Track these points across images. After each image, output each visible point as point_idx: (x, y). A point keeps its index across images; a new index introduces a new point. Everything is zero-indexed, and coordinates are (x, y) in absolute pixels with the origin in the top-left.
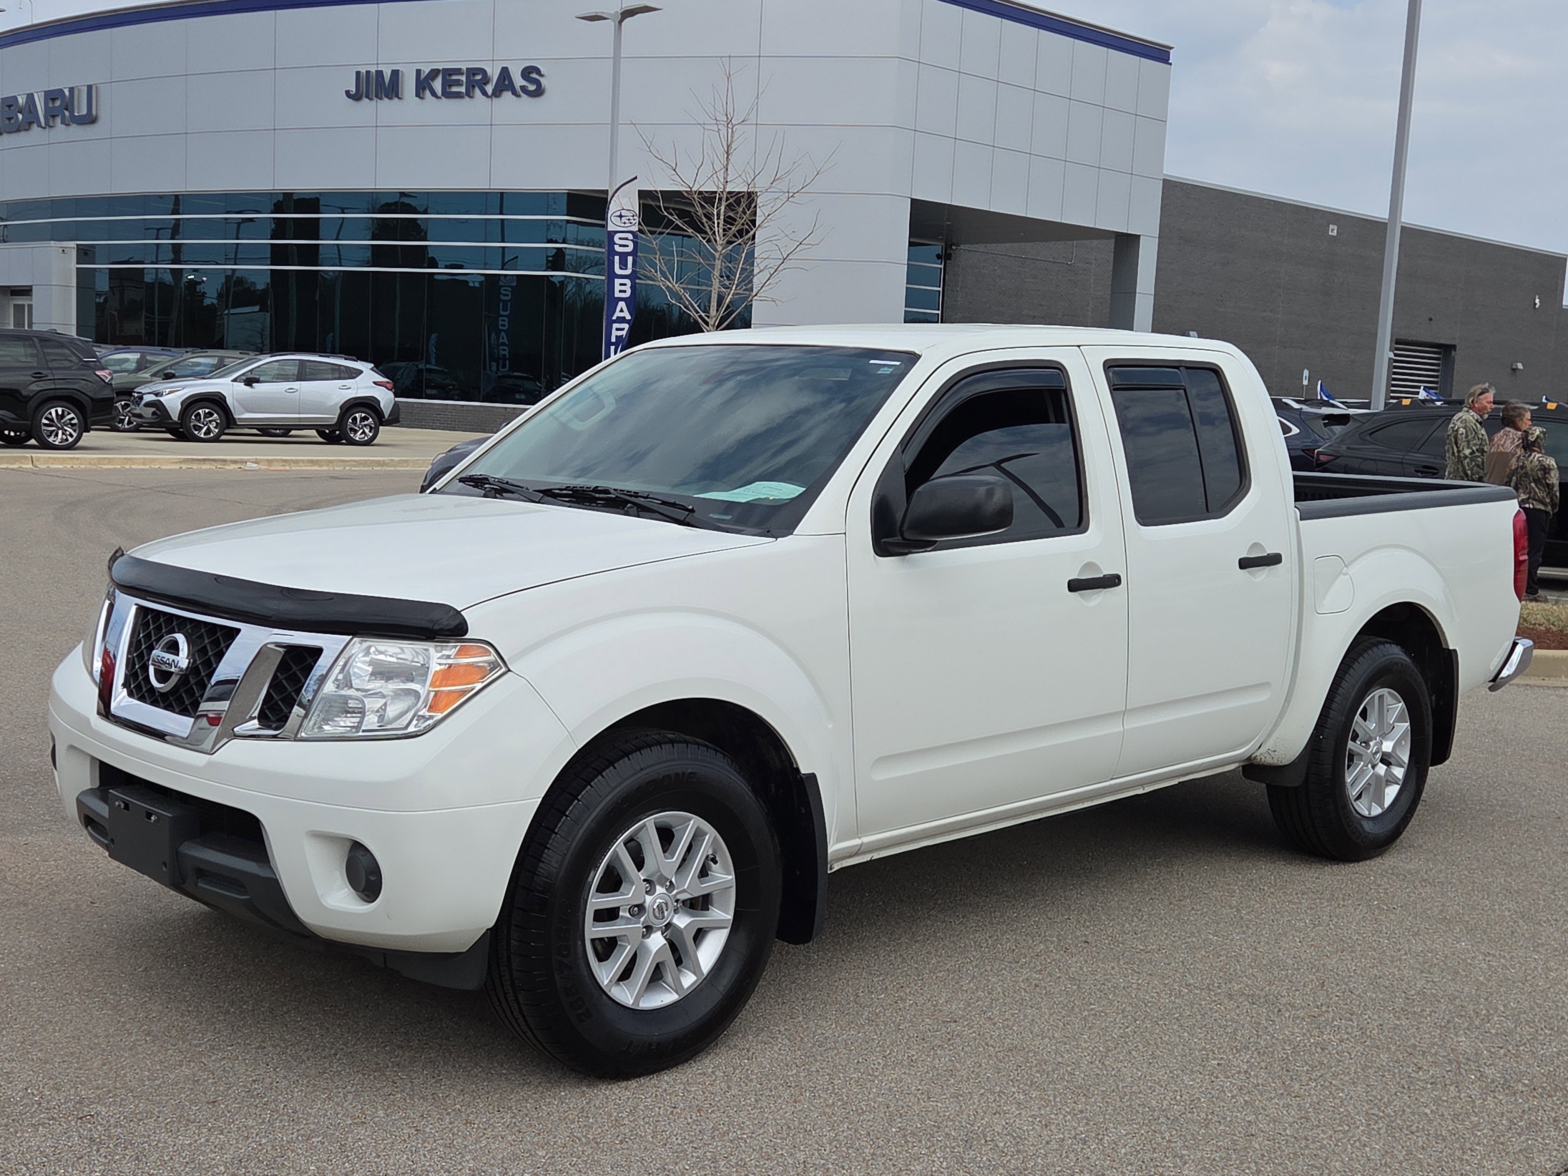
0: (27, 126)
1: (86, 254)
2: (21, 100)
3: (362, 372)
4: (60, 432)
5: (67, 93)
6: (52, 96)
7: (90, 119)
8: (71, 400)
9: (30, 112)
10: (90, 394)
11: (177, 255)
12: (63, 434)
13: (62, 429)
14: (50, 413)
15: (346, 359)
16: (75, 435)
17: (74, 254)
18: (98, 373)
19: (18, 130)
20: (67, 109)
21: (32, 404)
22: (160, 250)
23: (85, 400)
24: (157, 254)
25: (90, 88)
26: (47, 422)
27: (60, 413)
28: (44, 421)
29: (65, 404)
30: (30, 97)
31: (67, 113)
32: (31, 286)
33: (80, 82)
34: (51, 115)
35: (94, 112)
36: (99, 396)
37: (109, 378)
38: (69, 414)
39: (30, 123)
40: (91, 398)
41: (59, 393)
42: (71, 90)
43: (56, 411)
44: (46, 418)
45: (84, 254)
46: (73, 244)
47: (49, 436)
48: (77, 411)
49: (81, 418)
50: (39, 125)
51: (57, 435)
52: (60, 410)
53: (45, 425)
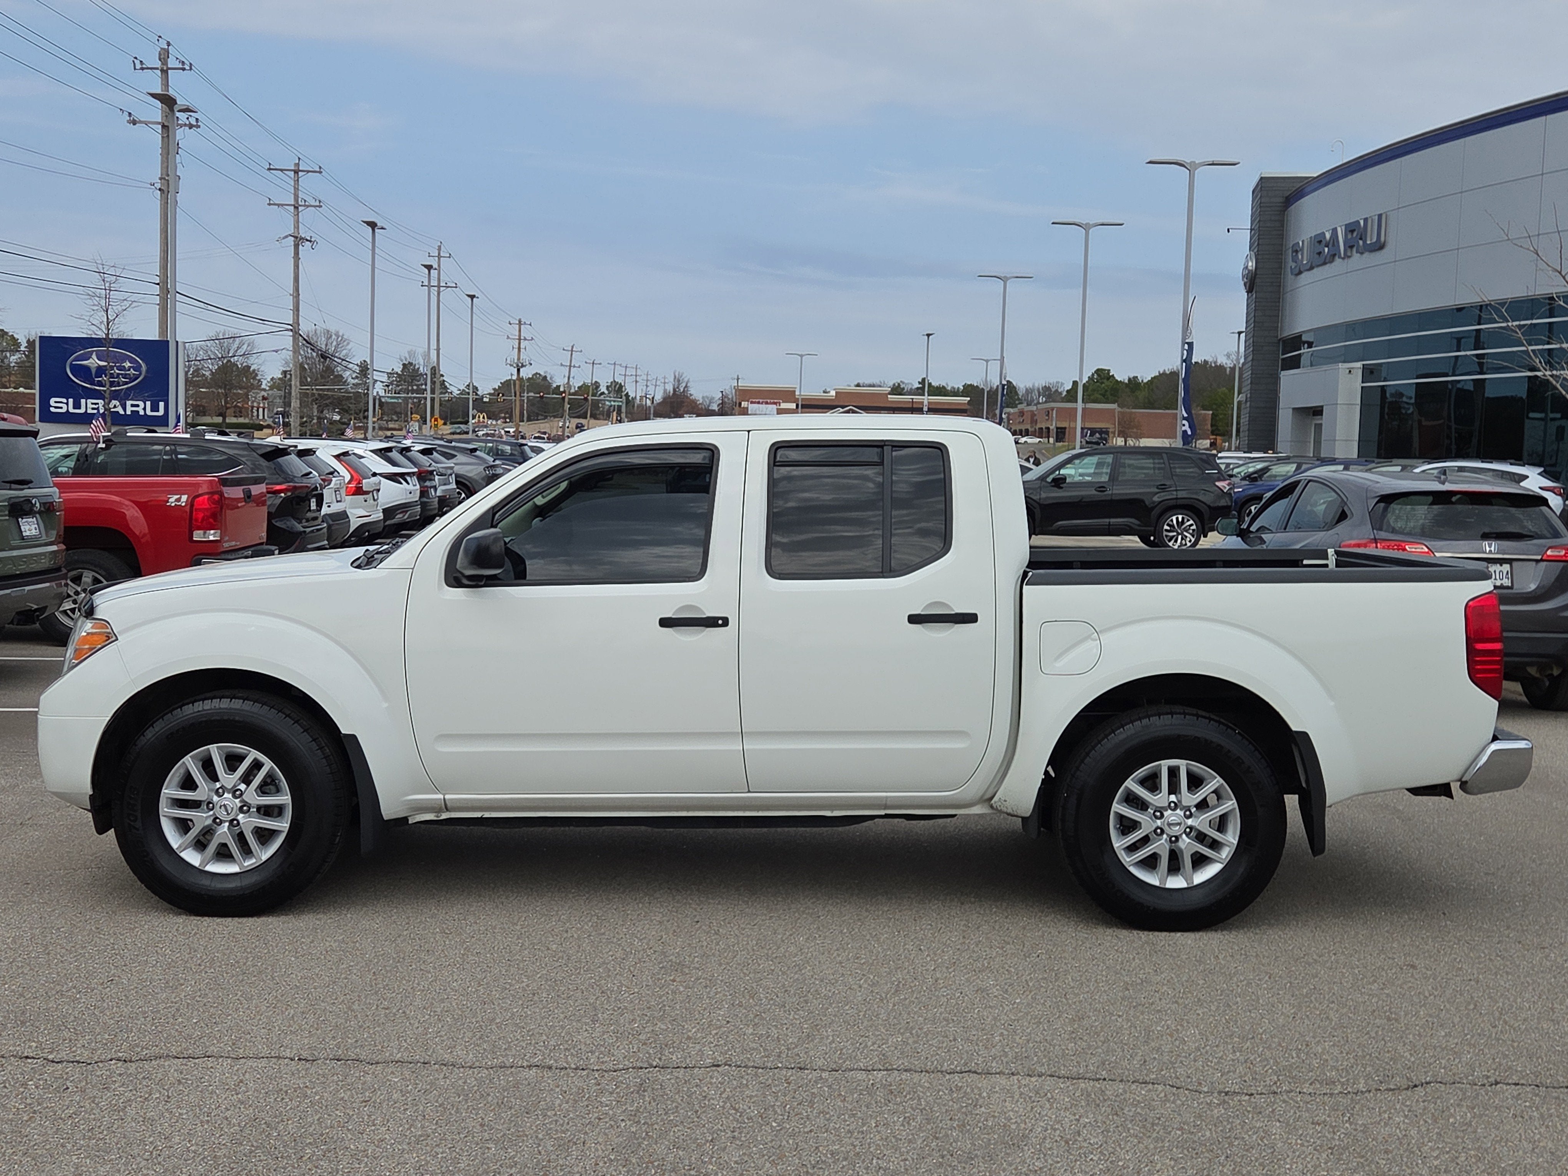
0: (1333, 257)
1: (1372, 372)
2: (1328, 236)
3: (1527, 477)
4: (1180, 537)
5: (1362, 222)
6: (1351, 228)
7: (1380, 246)
8: (1190, 508)
9: (1333, 245)
10: (1208, 503)
11: (1481, 365)
12: (1182, 539)
13: (1182, 534)
14: (1172, 521)
15: (1511, 464)
16: (1193, 540)
17: (1360, 373)
18: (1217, 483)
19: (1325, 263)
20: (1361, 239)
21: (1155, 513)
22: (1459, 363)
23: (1203, 508)
24: (1455, 366)
25: (1380, 216)
26: (1168, 528)
27: (1180, 520)
28: (1166, 527)
29: (1186, 512)
30: (1335, 231)
31: (1361, 242)
32: (1322, 407)
33: (1372, 212)
34: (1350, 247)
35: (1382, 239)
36: (1216, 505)
37: (1228, 488)
38: (1188, 520)
39: (1334, 255)
40: (1209, 507)
41: (1180, 502)
42: (1366, 220)
43: (1177, 519)
44: (1168, 525)
45: (1369, 373)
46: (1359, 365)
47: (1170, 541)
48: (1196, 519)
49: (1199, 524)
50: (1340, 257)
51: (1176, 541)
52: (1180, 517)
53: (1166, 530)
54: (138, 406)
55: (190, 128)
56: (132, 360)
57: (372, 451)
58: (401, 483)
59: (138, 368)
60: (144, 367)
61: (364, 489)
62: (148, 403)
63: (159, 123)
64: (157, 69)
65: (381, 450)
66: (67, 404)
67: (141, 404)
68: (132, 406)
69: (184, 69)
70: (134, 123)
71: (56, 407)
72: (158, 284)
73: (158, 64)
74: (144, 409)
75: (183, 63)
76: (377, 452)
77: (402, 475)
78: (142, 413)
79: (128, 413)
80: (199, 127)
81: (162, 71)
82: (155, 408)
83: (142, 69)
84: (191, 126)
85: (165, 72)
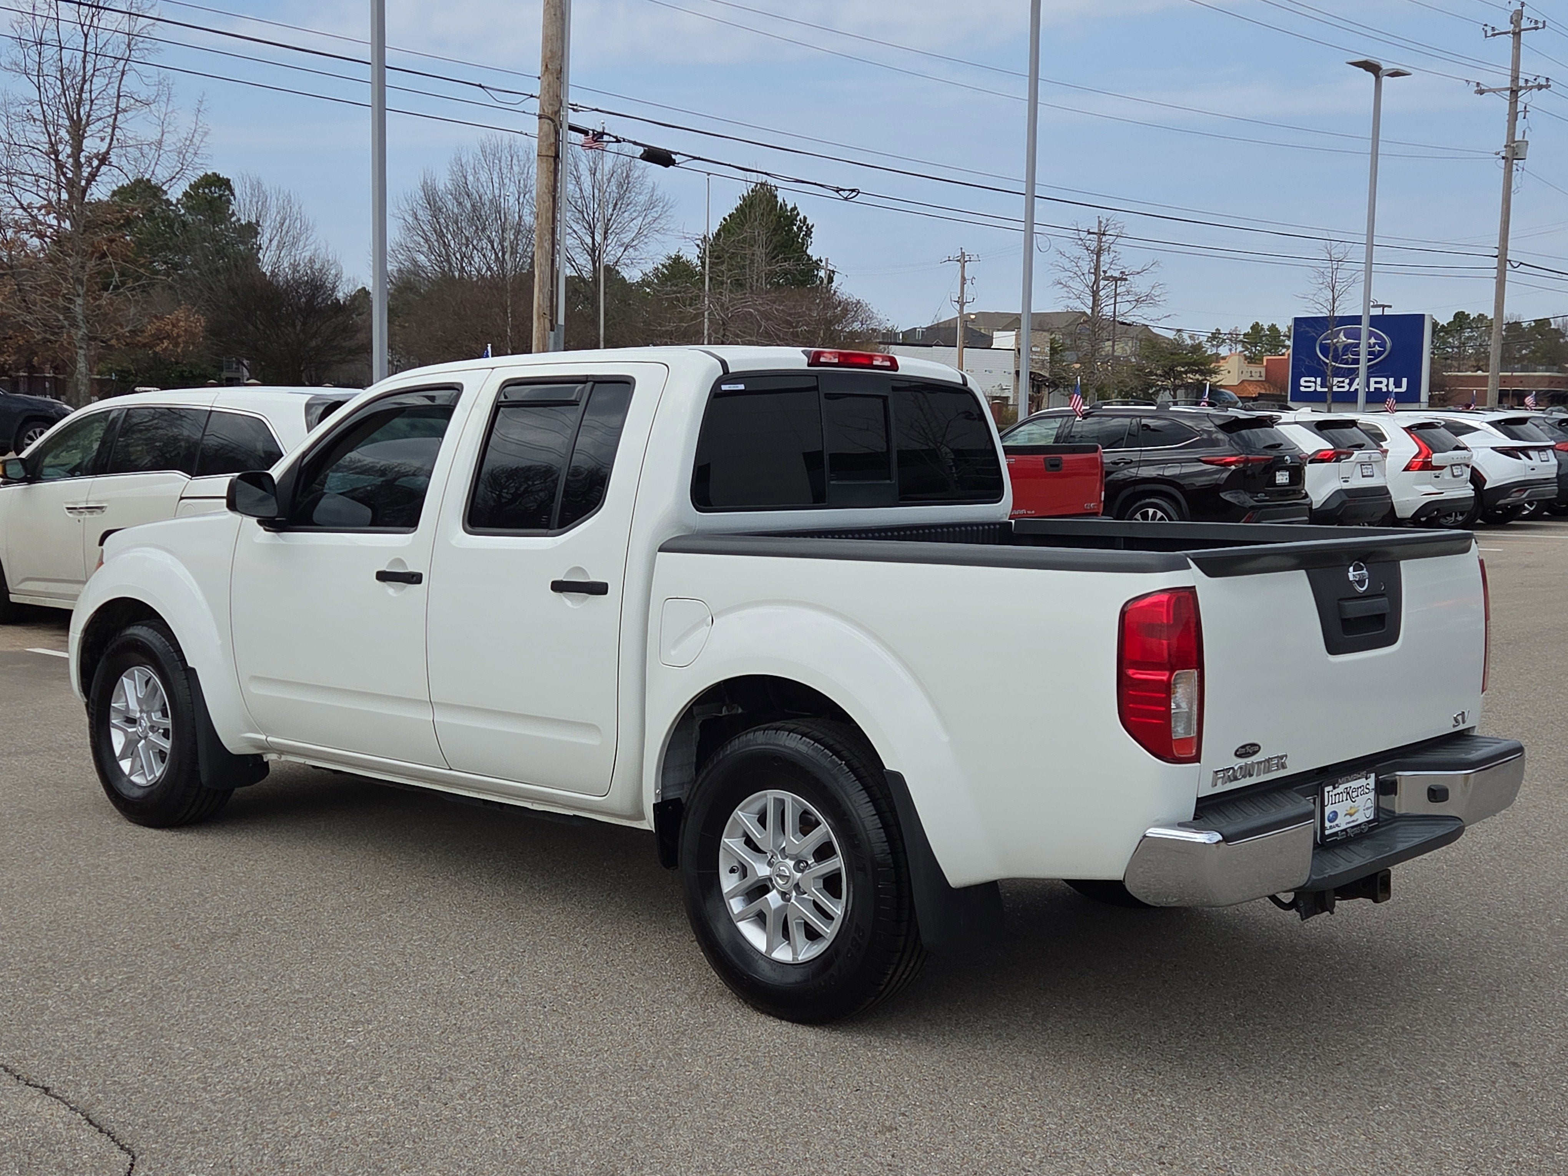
54: (1381, 383)
55: (1539, 90)
56: (1377, 337)
57: (1488, 423)
58: (1520, 459)
59: (1383, 345)
60: (1389, 344)
61: (1434, 464)
62: (1392, 380)
63: (1507, 89)
64: (1509, 32)
65: (1500, 422)
66: (1315, 382)
67: (1384, 380)
68: (1376, 382)
69: (1536, 28)
70: (1481, 92)
71: (1306, 387)
72: (1496, 257)
73: (1511, 27)
74: (1387, 386)
75: (1536, 22)
76: (1495, 424)
77: (1524, 450)
78: (1385, 389)
79: (1372, 389)
80: (1550, 86)
81: (1514, 33)
82: (1398, 384)
83: (1494, 35)
84: (1540, 87)
85: (1517, 34)
